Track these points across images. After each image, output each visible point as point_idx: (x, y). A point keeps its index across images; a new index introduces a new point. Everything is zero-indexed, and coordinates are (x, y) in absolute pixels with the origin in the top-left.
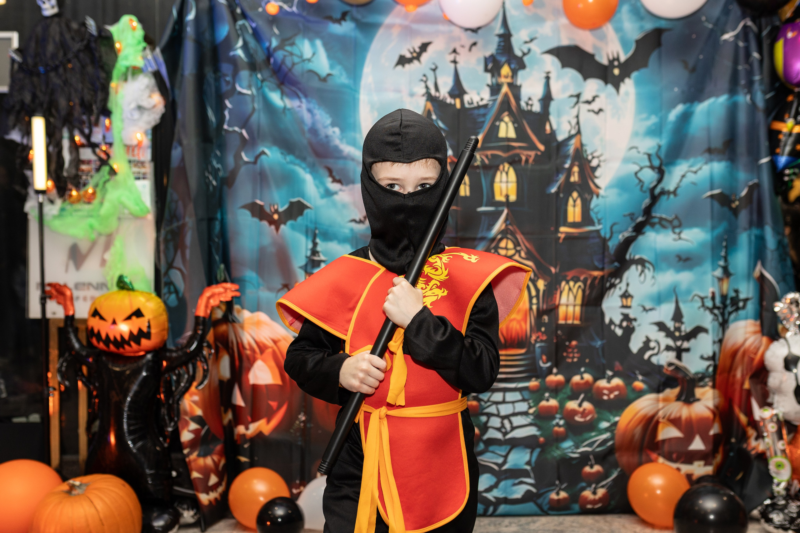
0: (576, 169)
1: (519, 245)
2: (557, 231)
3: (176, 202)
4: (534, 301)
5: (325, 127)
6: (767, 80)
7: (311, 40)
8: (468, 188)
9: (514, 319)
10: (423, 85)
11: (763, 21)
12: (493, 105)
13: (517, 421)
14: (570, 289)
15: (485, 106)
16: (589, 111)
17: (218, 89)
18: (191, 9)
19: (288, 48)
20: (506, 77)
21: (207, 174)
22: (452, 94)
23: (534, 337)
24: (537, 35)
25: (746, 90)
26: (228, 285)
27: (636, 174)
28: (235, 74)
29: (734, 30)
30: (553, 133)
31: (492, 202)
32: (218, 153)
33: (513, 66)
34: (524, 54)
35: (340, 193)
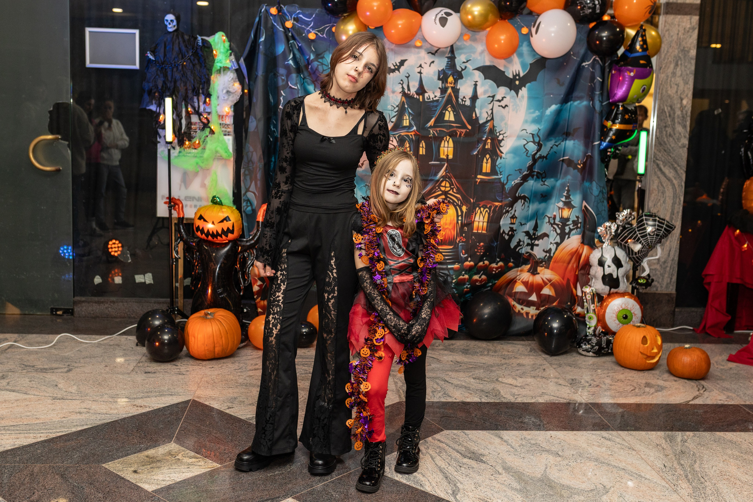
0: (489, 141)
1: (453, 185)
2: (476, 177)
3: (251, 151)
4: (460, 218)
6: (605, 94)
8: (424, 150)
9: (447, 228)
10: (401, 86)
12: (442, 100)
14: (481, 212)
15: (437, 101)
16: (499, 106)
17: (276, 83)
18: (263, 35)
19: (320, 60)
20: (450, 83)
21: (268, 135)
22: (417, 92)
23: (458, 240)
24: (471, 59)
25: (591, 98)
27: (524, 145)
28: (288, 75)
29: (589, 61)
30: (477, 119)
31: (438, 159)
33: (455, 77)
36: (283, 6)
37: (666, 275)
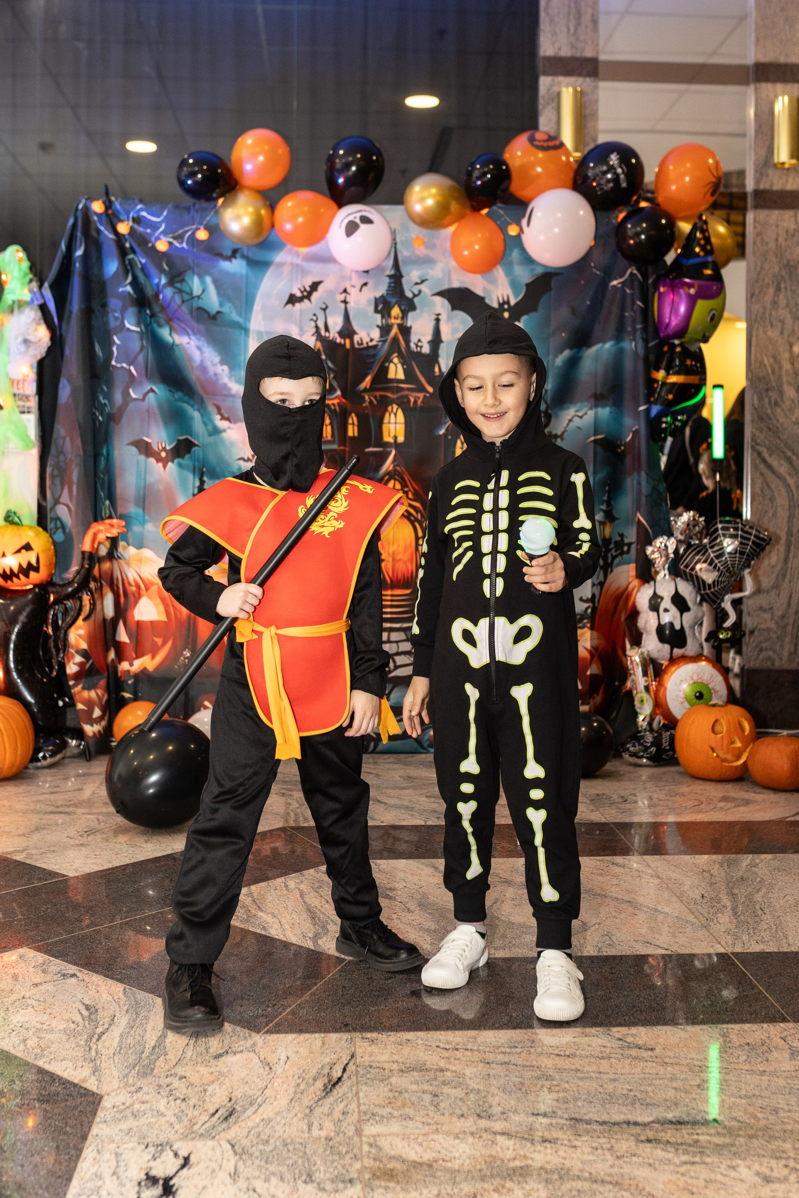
1: (407, 486)
3: (64, 438)
5: (214, 365)
6: (651, 329)
7: (201, 277)
8: (356, 429)
9: (400, 560)
10: (313, 324)
11: (650, 269)
12: (383, 345)
13: (400, 660)
15: (375, 347)
17: (106, 324)
18: (81, 245)
19: (178, 285)
20: (397, 318)
21: (94, 410)
22: (341, 334)
24: (428, 277)
25: (631, 337)
26: (115, 521)
28: (123, 311)
29: (621, 277)
31: (380, 442)
32: (105, 388)
33: (403, 308)
34: (415, 296)
35: (229, 431)
36: (113, 199)
37: (788, 639)
